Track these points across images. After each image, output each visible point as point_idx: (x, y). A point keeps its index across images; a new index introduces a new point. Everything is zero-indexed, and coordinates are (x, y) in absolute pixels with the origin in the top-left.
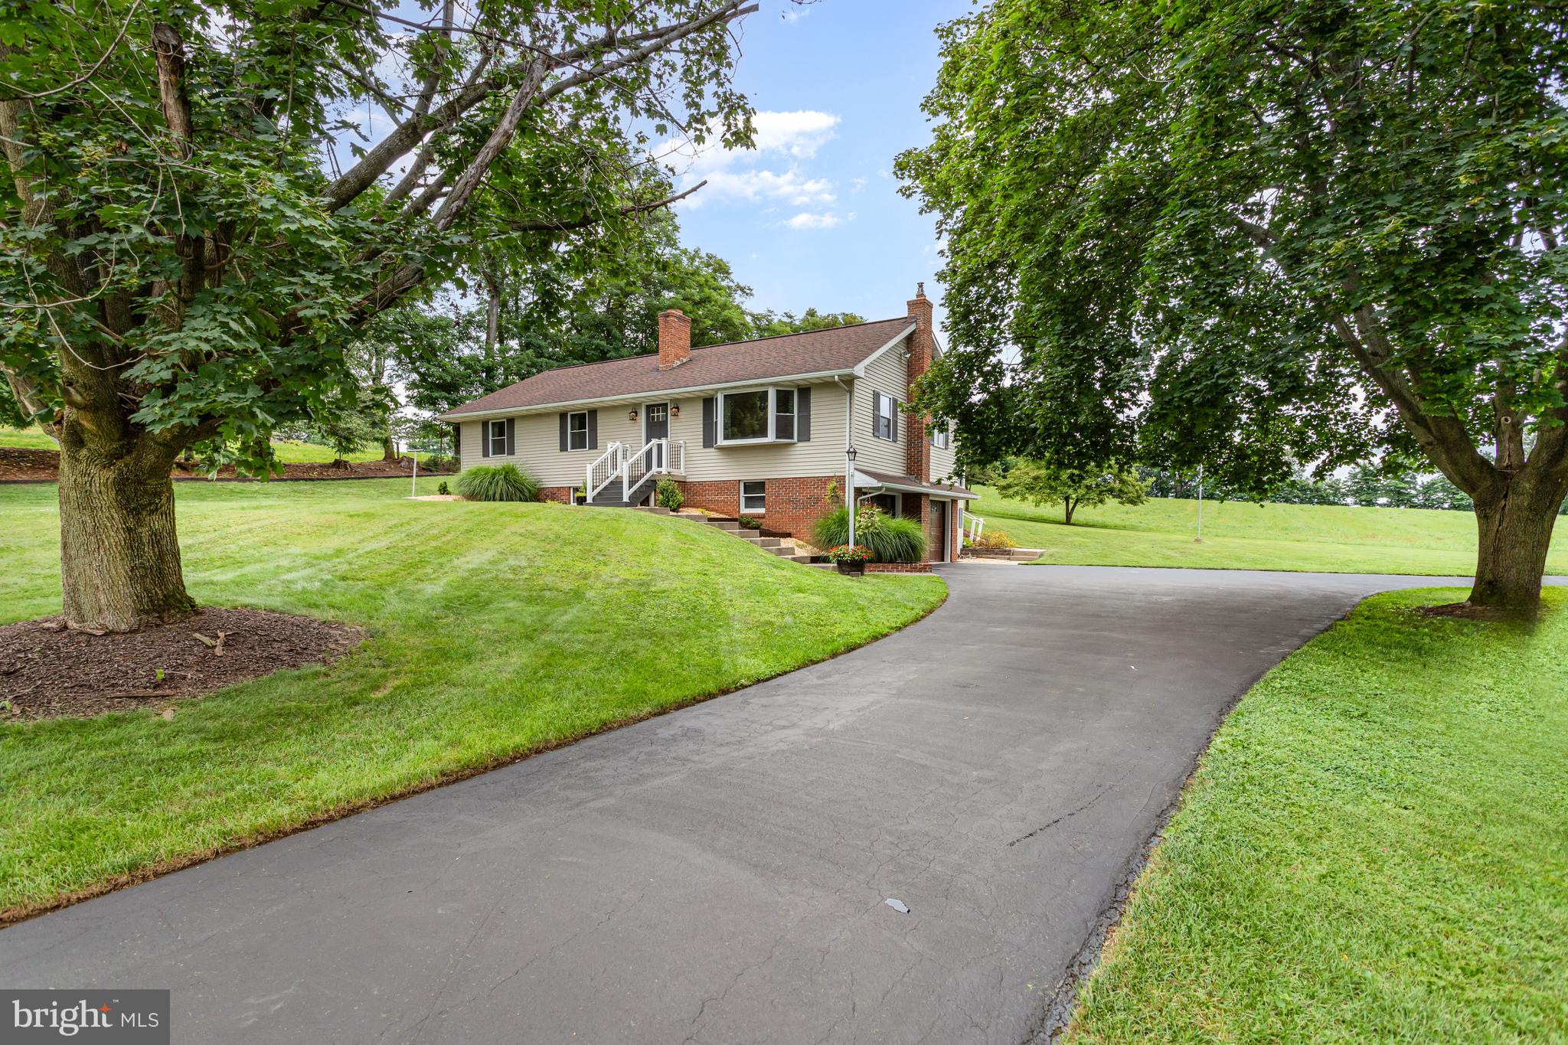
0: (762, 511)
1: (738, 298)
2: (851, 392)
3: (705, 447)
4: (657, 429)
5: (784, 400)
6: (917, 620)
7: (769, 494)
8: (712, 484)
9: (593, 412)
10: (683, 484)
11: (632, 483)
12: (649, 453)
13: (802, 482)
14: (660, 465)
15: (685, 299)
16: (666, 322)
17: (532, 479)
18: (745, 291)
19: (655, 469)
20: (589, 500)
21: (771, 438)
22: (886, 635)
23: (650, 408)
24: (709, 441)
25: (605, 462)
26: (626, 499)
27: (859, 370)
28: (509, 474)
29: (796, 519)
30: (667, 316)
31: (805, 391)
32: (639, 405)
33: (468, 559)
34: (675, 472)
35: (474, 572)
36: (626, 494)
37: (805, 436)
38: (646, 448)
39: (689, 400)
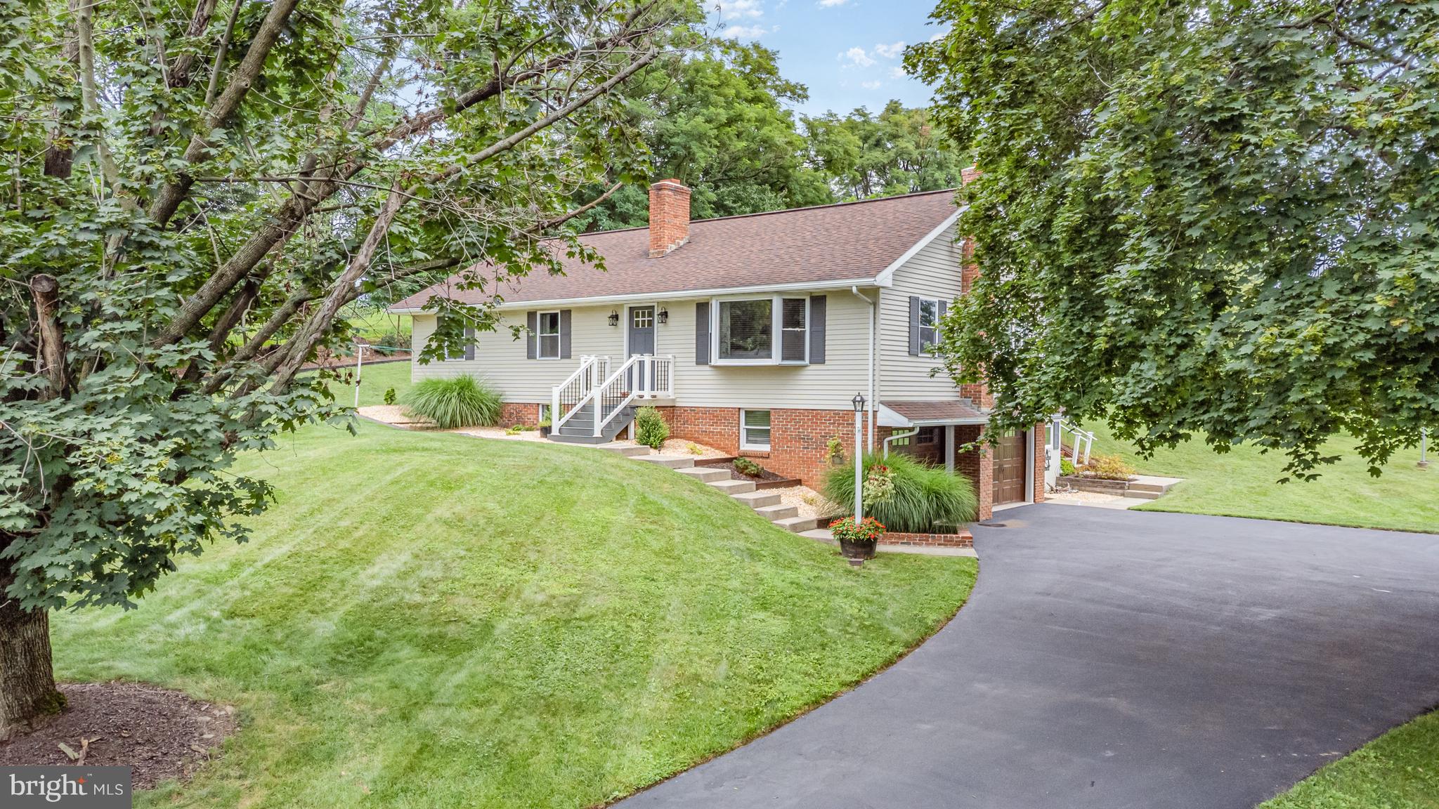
0: (766, 448)
1: (784, 103)
2: (875, 305)
3: (698, 363)
4: (641, 339)
5: (793, 309)
6: (889, 663)
7: (775, 426)
8: (706, 411)
9: (567, 313)
10: (670, 411)
11: (607, 409)
12: (630, 369)
13: (815, 415)
14: (641, 387)
15: (709, 121)
16: (658, 196)
17: (493, 395)
18: (798, 92)
19: (635, 392)
20: (555, 432)
21: (776, 359)
22: (834, 696)
23: (633, 311)
24: (702, 357)
25: (577, 380)
26: (597, 434)
27: (884, 278)
28: (464, 388)
29: (809, 463)
30: (659, 189)
31: (819, 300)
32: (621, 306)
33: (376, 569)
34: (660, 394)
35: (378, 593)
36: (598, 426)
37: (819, 357)
38: (627, 365)
39: (681, 303)
